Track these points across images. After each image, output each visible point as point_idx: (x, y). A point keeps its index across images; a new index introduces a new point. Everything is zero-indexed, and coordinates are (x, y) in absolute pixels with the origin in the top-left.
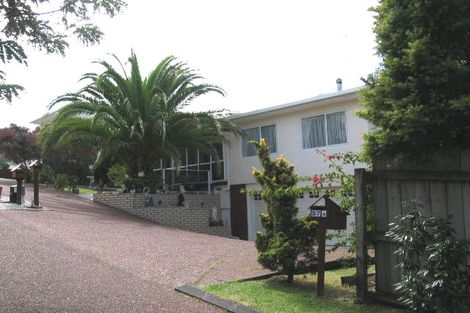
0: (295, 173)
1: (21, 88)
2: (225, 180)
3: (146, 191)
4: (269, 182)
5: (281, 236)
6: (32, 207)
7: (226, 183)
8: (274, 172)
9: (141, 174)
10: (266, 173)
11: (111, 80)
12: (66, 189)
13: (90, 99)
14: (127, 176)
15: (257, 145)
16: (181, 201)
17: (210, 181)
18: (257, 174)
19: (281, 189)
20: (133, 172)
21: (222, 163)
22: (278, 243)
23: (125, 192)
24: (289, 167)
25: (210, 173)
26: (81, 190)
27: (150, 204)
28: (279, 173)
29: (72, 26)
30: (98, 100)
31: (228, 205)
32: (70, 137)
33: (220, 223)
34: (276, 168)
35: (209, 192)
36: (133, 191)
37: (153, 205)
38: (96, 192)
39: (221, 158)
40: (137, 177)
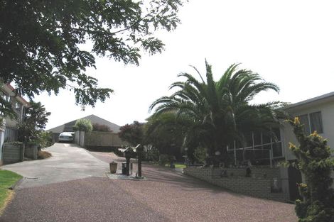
0: (328, 146)
1: (112, 91)
2: (283, 156)
3: (222, 166)
4: (303, 156)
5: (317, 204)
6: (136, 177)
7: (284, 159)
8: (308, 146)
9: (217, 153)
10: (301, 148)
11: (193, 85)
12: (166, 165)
13: (179, 100)
14: (207, 155)
15: (292, 124)
16: (248, 173)
17: (271, 158)
18: (293, 148)
19: (314, 161)
20: (212, 152)
21: (281, 143)
22: (315, 211)
23: (206, 166)
24: (322, 141)
25: (271, 152)
26: (176, 166)
27: (225, 175)
28: (313, 147)
29: (138, 40)
30: (185, 100)
31: (287, 177)
32: (163, 127)
33: (280, 190)
34: (310, 143)
35: (271, 166)
36: (212, 166)
37: (226, 177)
38: (185, 167)
39: (279, 139)
40: (214, 155)
